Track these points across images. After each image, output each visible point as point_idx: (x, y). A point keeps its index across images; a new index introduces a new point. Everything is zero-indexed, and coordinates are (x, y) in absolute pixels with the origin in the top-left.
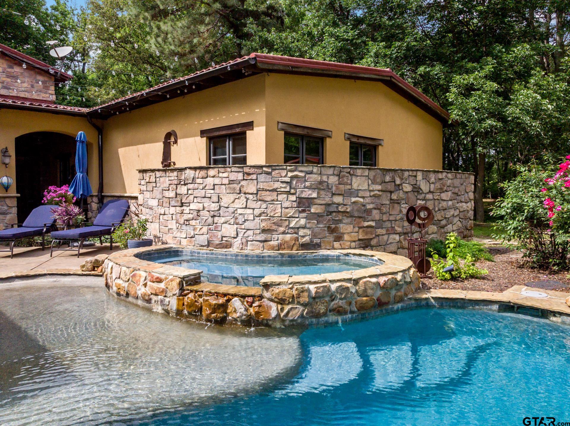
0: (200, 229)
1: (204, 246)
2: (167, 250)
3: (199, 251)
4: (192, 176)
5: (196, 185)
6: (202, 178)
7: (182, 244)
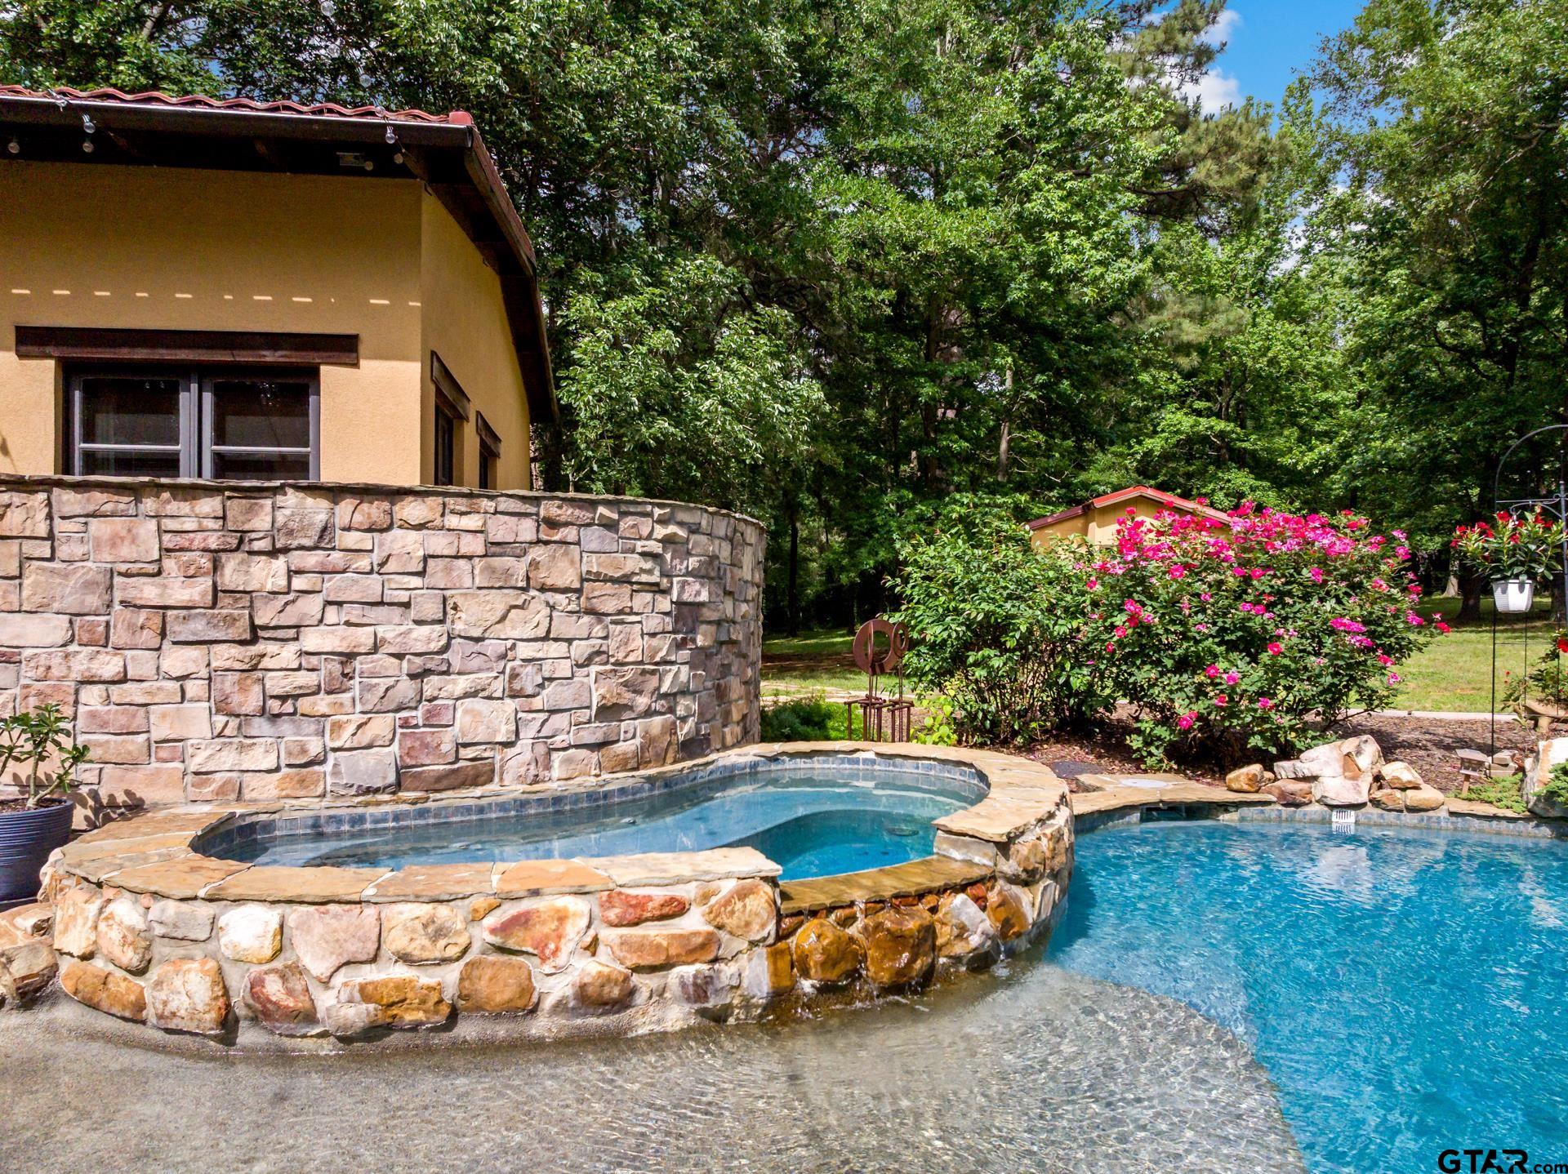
0: (360, 727)
1: (377, 791)
5: (336, 555)
6: (369, 530)
7: (247, 795)
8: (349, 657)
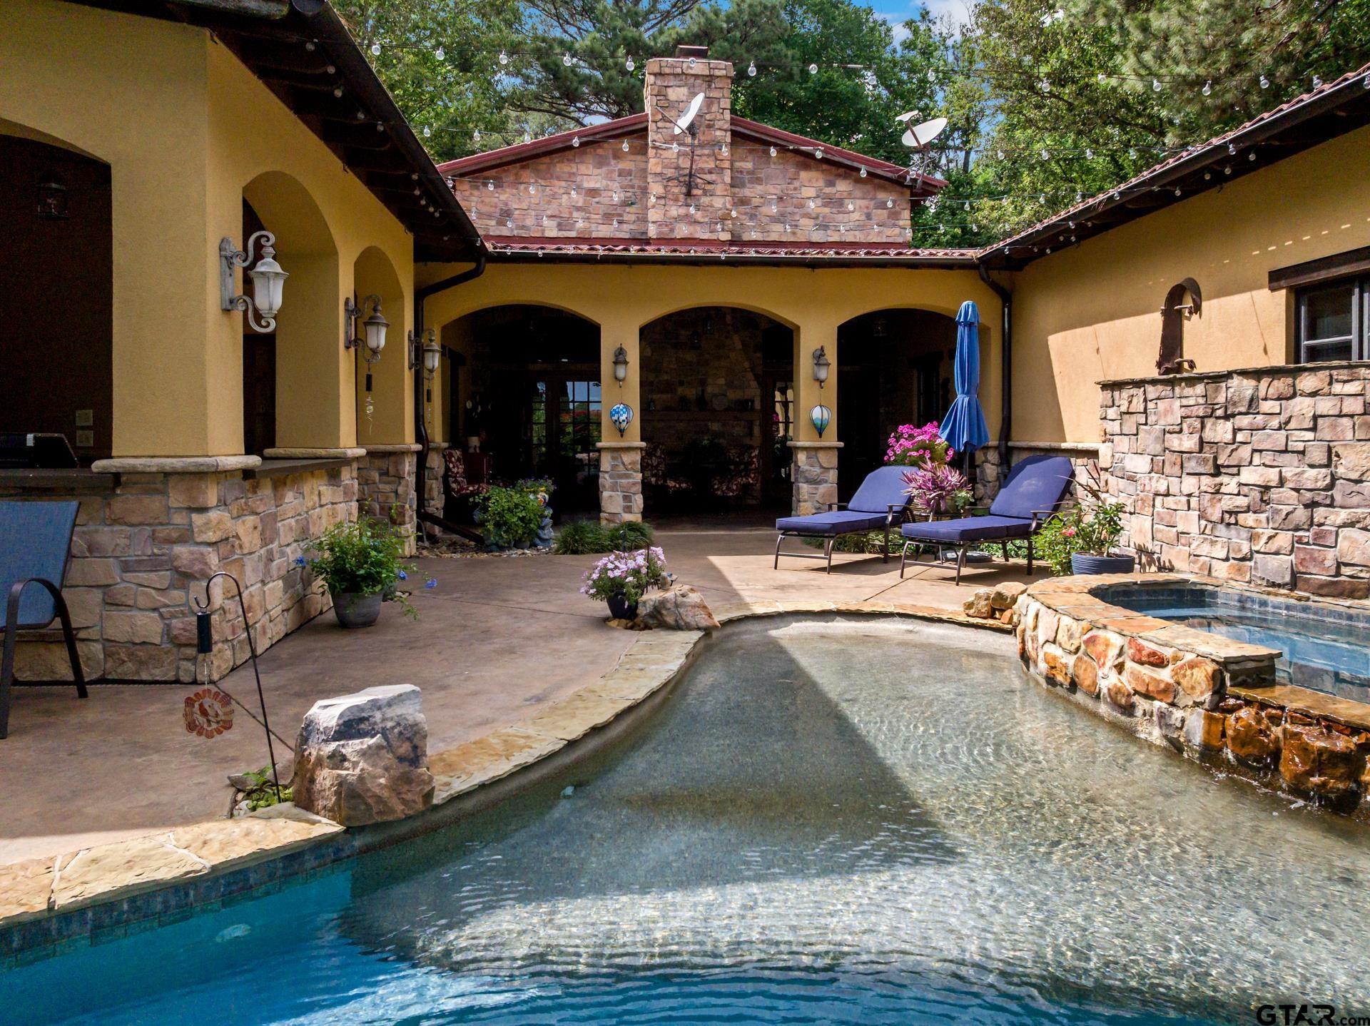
0: (1270, 538)
1: (1279, 586)
2: (1172, 587)
3: (1265, 597)
4: (1249, 393)
5: (1259, 417)
6: (1278, 399)
7: (1214, 574)
8: (1266, 488)
